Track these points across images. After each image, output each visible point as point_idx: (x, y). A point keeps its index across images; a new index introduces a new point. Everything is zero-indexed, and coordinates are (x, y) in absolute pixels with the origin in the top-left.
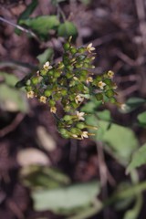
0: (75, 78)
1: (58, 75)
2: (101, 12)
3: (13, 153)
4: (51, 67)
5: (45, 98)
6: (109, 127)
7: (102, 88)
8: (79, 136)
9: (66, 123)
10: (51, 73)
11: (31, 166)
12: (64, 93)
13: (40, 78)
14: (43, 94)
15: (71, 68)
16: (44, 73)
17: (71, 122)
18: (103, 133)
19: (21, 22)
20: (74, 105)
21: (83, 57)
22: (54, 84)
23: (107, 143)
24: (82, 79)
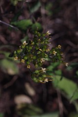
0: (40, 50)
1: (31, 48)
2: (59, 21)
3: (12, 97)
4: (27, 44)
5: (24, 60)
6: (61, 79)
7: (55, 54)
8: (44, 81)
9: (36, 74)
10: (27, 47)
11: (22, 104)
12: (35, 58)
13: (21, 50)
14: (23, 59)
15: (38, 44)
16: (23, 47)
17: (39, 74)
18: (58, 82)
19: (12, 23)
20: (40, 64)
21: (45, 38)
22: (29, 53)
23: (63, 90)
24: (44, 50)
